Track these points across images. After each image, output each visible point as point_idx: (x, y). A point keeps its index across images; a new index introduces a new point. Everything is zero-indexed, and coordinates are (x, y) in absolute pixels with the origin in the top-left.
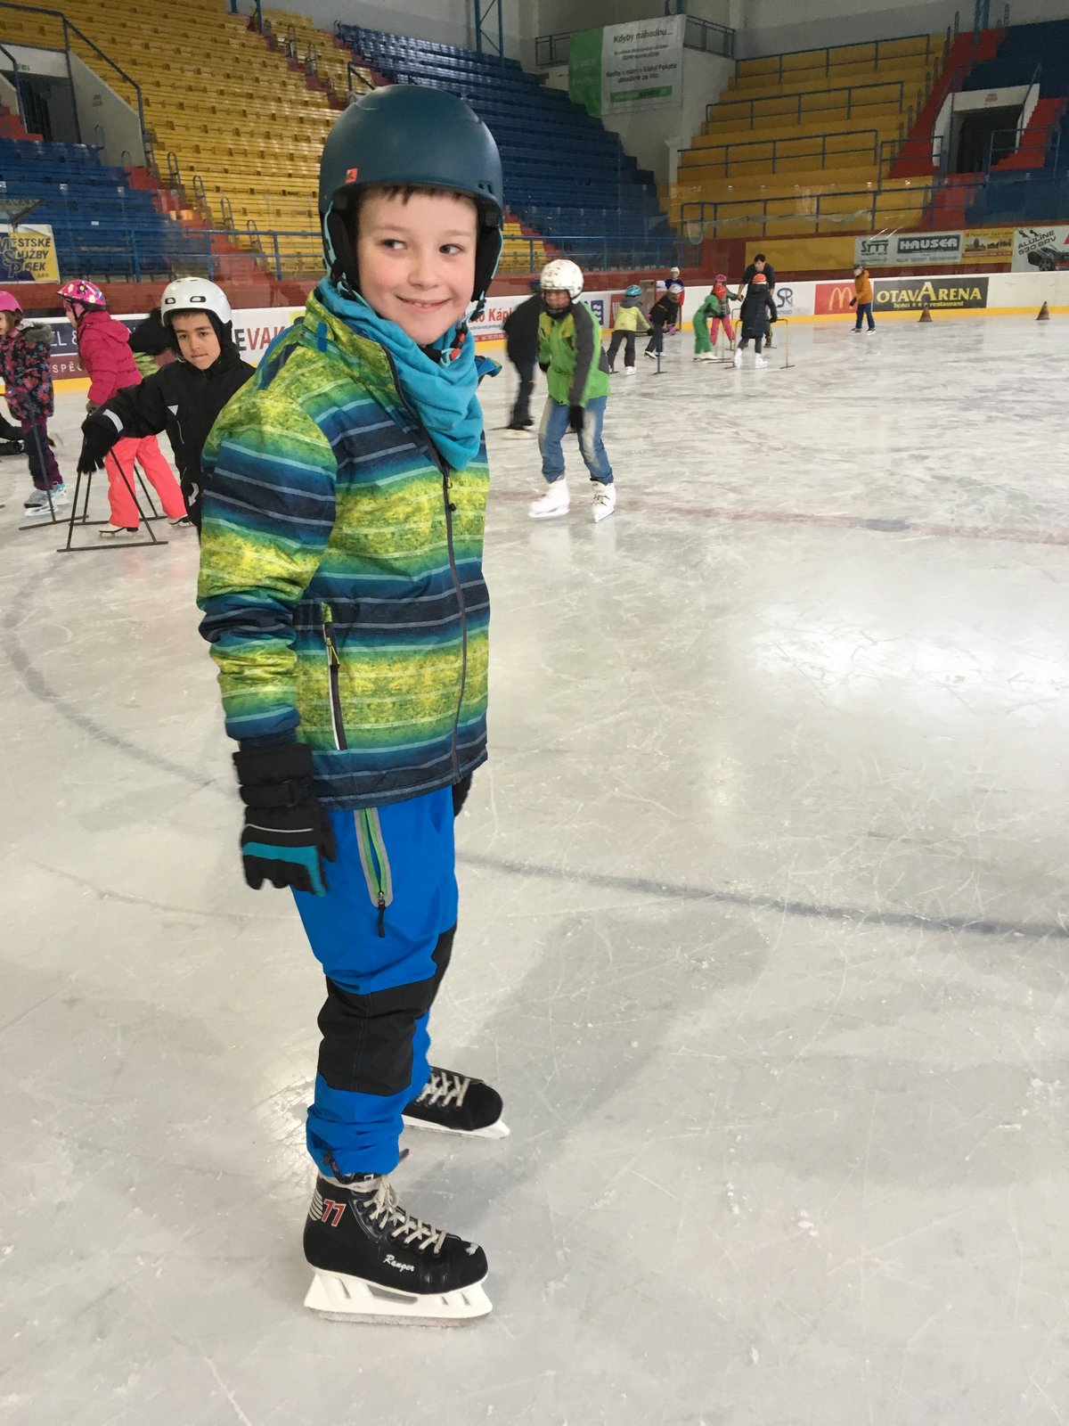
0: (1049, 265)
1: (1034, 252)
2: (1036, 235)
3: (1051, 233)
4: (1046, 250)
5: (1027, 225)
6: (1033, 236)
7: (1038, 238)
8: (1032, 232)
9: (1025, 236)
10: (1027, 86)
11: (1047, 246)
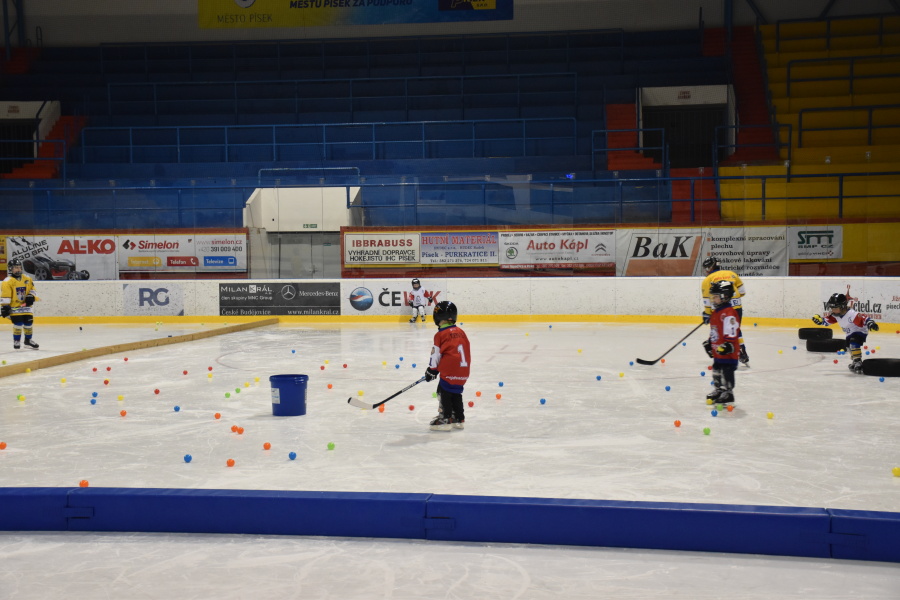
0: (45, 274)
1: (29, 261)
2: (28, 243)
3: (43, 243)
4: (40, 259)
5: (18, 233)
6: (25, 244)
7: (31, 247)
8: (24, 240)
9: (18, 244)
10: (41, 103)
11: (41, 255)
